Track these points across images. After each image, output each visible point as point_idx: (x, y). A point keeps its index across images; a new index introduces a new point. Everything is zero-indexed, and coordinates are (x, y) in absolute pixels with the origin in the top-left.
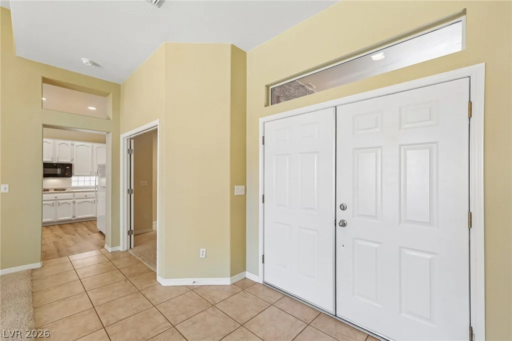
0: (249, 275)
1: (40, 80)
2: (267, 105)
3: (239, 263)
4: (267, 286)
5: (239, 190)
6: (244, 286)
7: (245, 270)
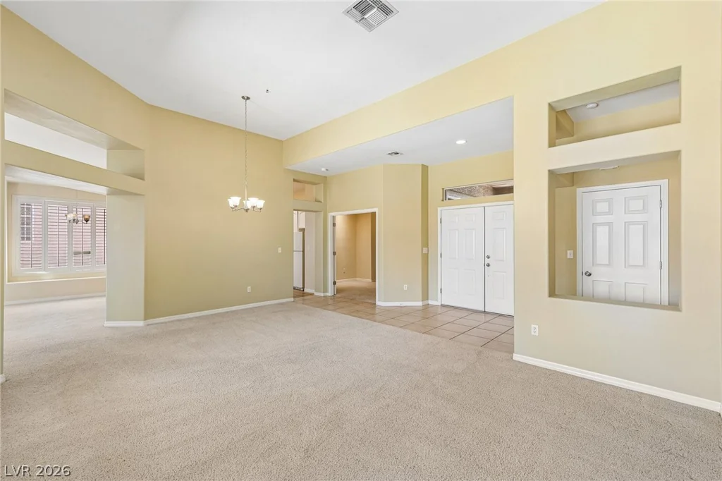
0: (430, 302)
1: (292, 180)
2: (443, 200)
3: (425, 296)
4: (443, 306)
5: (425, 250)
6: (426, 307)
7: (428, 299)
